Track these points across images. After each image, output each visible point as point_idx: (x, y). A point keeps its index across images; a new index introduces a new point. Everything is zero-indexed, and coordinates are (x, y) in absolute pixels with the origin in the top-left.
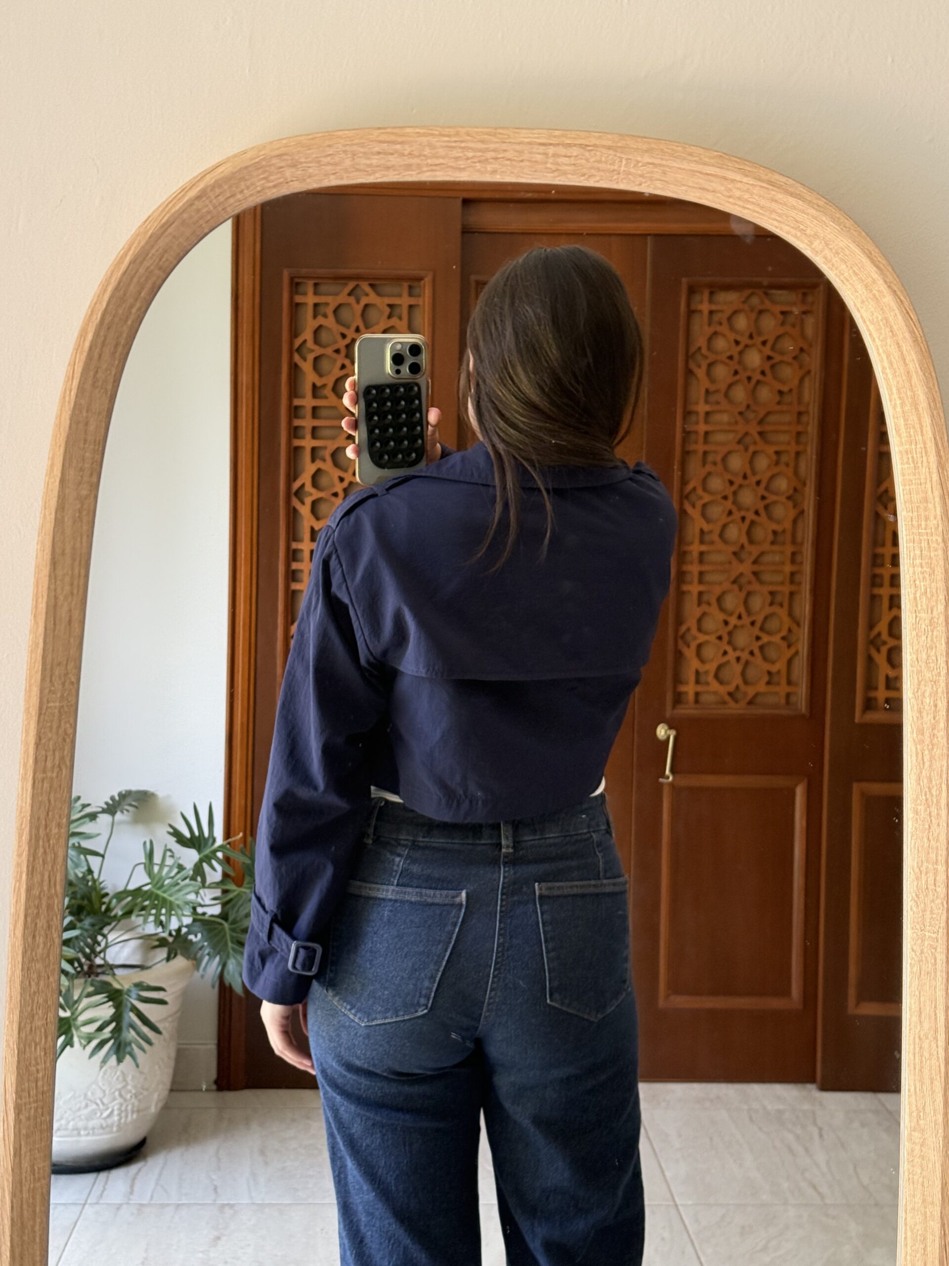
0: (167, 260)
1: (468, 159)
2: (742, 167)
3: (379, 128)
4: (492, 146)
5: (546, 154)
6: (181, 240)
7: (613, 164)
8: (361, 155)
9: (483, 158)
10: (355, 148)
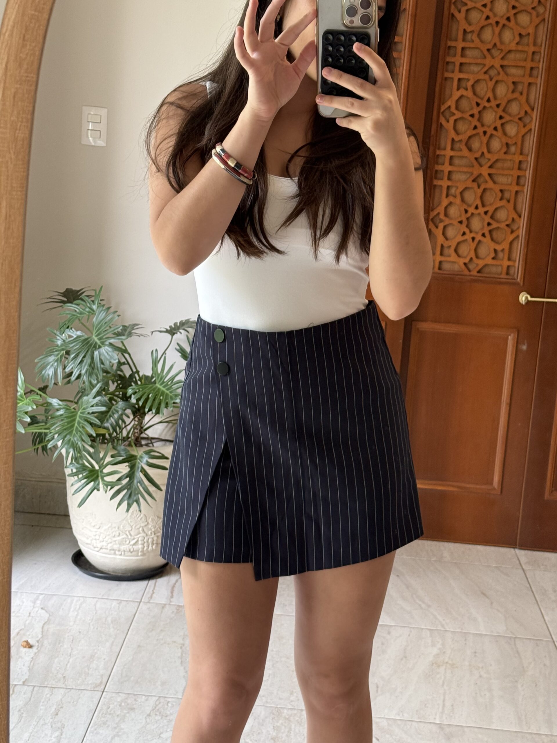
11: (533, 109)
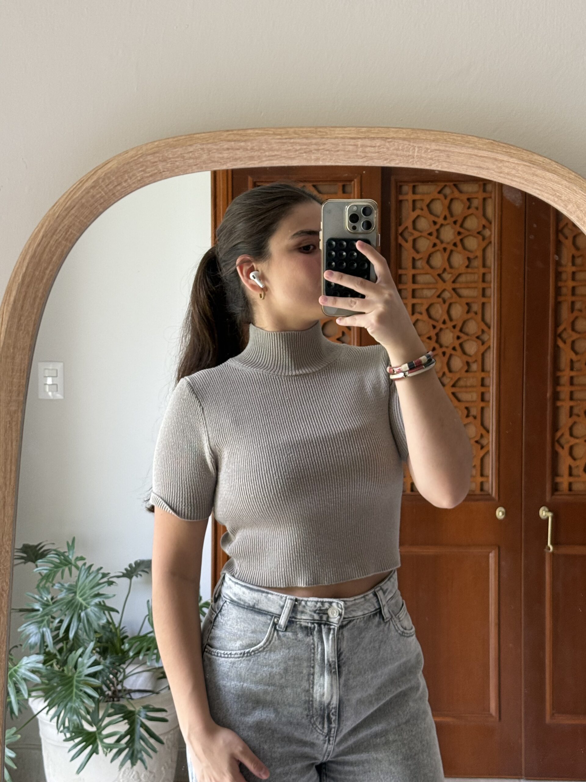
0: (71, 233)
1: (296, 151)
2: (508, 151)
3: (228, 131)
4: (314, 141)
5: (356, 145)
6: (81, 218)
7: (408, 151)
8: (215, 151)
9: (308, 150)
10: (209, 146)
11: (489, 328)
